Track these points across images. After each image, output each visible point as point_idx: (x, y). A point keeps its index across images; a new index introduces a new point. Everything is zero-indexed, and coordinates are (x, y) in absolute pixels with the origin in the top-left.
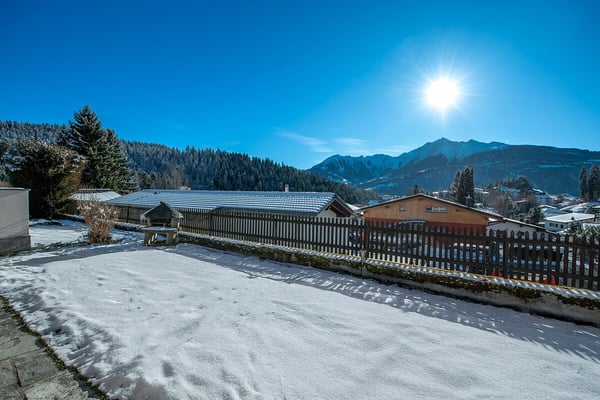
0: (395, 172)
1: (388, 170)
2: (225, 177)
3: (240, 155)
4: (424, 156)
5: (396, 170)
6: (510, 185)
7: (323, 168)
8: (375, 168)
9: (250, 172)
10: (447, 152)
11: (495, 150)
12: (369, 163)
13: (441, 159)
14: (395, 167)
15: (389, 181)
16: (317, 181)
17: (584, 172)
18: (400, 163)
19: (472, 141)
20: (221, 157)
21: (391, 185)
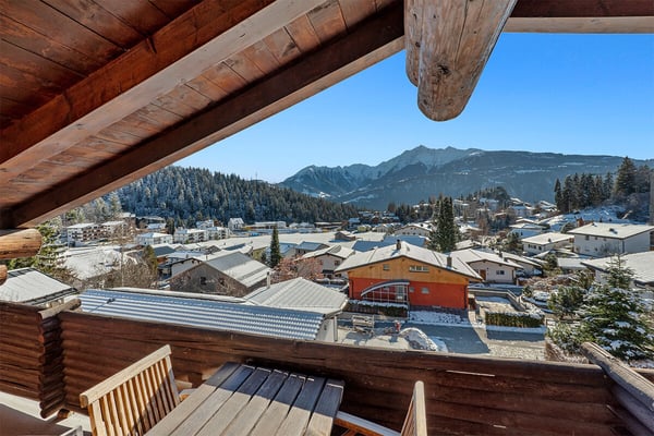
0: (375, 183)
1: (368, 181)
2: (181, 197)
3: (198, 170)
4: (403, 165)
5: (375, 181)
6: (488, 196)
7: (298, 180)
8: (353, 179)
9: (213, 190)
10: (426, 160)
11: (473, 157)
12: (347, 173)
13: (420, 167)
14: (375, 177)
15: (369, 193)
16: (291, 197)
17: (558, 184)
18: (380, 173)
19: (449, 147)
20: (175, 173)
21: (371, 196)
